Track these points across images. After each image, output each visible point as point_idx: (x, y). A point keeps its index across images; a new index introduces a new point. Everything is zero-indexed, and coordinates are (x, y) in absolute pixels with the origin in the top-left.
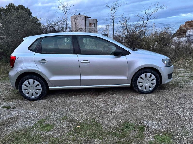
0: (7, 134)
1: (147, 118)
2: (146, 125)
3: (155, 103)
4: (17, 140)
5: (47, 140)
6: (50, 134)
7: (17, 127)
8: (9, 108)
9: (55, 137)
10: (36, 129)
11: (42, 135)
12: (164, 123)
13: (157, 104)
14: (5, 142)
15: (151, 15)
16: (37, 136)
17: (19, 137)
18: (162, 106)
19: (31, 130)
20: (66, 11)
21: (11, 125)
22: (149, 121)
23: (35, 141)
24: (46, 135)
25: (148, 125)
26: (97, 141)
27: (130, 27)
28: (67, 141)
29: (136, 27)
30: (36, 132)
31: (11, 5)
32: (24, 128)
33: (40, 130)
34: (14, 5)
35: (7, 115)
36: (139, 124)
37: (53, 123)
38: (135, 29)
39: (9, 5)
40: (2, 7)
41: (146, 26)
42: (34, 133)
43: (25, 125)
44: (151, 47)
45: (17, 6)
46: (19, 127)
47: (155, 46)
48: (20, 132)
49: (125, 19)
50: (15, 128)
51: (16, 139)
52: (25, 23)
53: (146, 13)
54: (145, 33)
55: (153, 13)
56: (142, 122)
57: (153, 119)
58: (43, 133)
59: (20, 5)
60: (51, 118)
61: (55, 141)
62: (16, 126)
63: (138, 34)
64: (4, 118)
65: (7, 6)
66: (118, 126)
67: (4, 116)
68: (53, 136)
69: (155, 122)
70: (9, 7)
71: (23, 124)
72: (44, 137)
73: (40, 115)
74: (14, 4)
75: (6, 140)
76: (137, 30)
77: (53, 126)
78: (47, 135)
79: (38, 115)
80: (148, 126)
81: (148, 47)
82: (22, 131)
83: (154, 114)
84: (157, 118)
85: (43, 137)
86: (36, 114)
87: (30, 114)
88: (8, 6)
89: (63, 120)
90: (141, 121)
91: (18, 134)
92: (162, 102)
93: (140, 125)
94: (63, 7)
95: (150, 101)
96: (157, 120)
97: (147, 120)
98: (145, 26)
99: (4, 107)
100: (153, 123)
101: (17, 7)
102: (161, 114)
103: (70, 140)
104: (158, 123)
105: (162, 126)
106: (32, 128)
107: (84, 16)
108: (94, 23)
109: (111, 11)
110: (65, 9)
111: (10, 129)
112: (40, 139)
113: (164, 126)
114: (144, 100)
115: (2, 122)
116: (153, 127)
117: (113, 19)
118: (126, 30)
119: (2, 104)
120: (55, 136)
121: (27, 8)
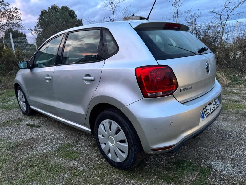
0: (22, 158)
1: (215, 156)
2: (212, 168)
3: (231, 136)
4: (32, 167)
5: (68, 172)
6: (74, 165)
7: (37, 151)
8: (32, 126)
9: (79, 169)
10: (57, 156)
11: (63, 165)
12: (244, 168)
13: (234, 137)
14: (19, 167)
15: (233, 10)
16: (57, 165)
17: (36, 164)
18: (241, 141)
19: (52, 156)
20: (114, 8)
21: (30, 147)
22: (217, 162)
23: (53, 171)
24: (68, 165)
25: (216, 168)
26: (134, 182)
27: (200, 27)
28: (93, 177)
29: (210, 28)
30: (57, 160)
31: (54, 6)
32: (45, 153)
33: (62, 157)
34: (57, 7)
35: (29, 134)
36: (202, 165)
37: (81, 150)
38: (208, 31)
40: (44, 10)
41: (225, 26)
42: (54, 161)
43: (45, 149)
44: (232, 57)
45: (60, 8)
46: (38, 151)
47: (238, 55)
48: (38, 157)
49: (193, 17)
50: (33, 152)
51: (32, 165)
52: (64, 25)
53: (226, 7)
54: (223, 36)
55: (237, 6)
56: (207, 162)
57: (225, 159)
58: (65, 162)
59: (64, 6)
60: (80, 143)
61: (77, 175)
62: (36, 149)
63: (212, 37)
64: (25, 137)
65: (49, 8)
66: (169, 165)
67: (25, 135)
68: (76, 168)
69: (228, 165)
70: (52, 9)
71: (44, 147)
72: (65, 168)
73: (66, 138)
75: (20, 165)
76: (211, 31)
77: (80, 154)
78: (70, 165)
79: (64, 137)
80: (216, 170)
81: (227, 55)
82: (41, 157)
83: (228, 151)
84: (231, 159)
85: (63, 167)
86: (62, 136)
87: (55, 136)
89: (93, 148)
90: (205, 161)
91: (36, 160)
92: (242, 136)
93: (203, 167)
94: (111, 3)
95: (223, 132)
96: (232, 162)
97: (216, 160)
98: (223, 26)
99: (28, 125)
100: (225, 166)
102: (239, 154)
103: (97, 176)
104: (233, 167)
105: (240, 173)
106: (53, 154)
107: (139, 17)
109: (174, 6)
110: (113, 6)
111: (28, 152)
112: (60, 170)
113: (243, 173)
114: (214, 129)
115: (21, 142)
116: (224, 172)
117: (176, 17)
118: (195, 32)
119: (27, 121)
120: (79, 167)
121: (72, 10)
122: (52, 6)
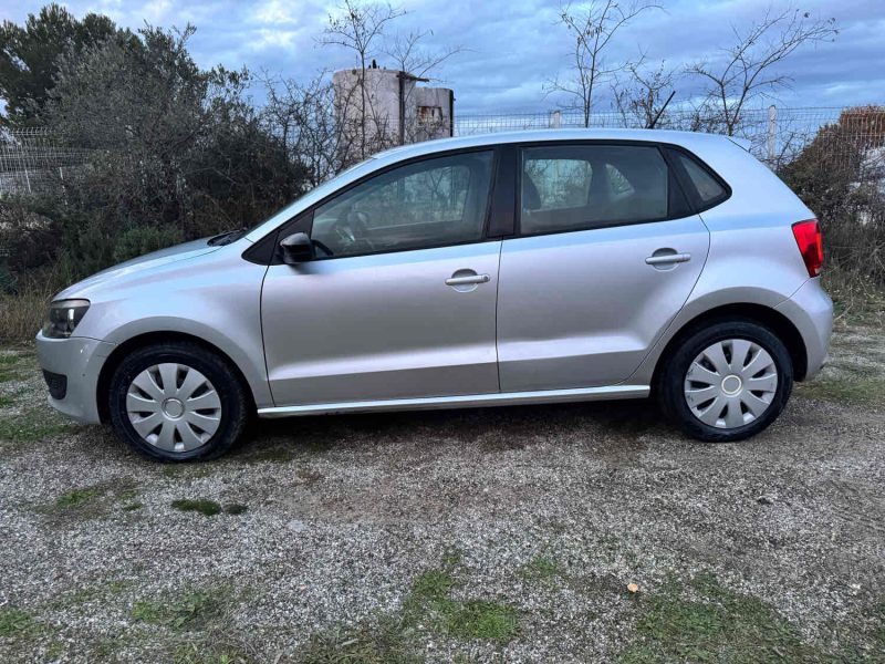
29: (698, 122)
31: (53, 14)
34: (65, 15)
39: (44, 14)
40: (11, 24)
45: (80, 21)
59: (95, 16)
65: (32, 18)
70: (43, 21)
74: (68, 11)
88: (38, 17)
101: (78, 26)
108: (440, 108)
121: (128, 30)
122: (44, 10)
